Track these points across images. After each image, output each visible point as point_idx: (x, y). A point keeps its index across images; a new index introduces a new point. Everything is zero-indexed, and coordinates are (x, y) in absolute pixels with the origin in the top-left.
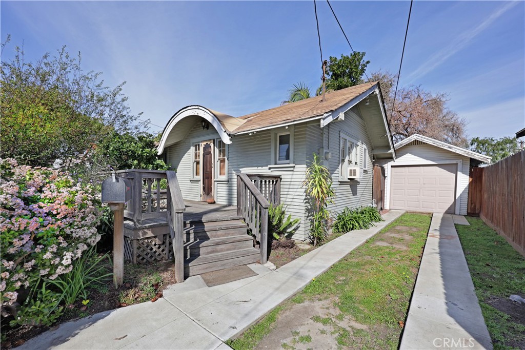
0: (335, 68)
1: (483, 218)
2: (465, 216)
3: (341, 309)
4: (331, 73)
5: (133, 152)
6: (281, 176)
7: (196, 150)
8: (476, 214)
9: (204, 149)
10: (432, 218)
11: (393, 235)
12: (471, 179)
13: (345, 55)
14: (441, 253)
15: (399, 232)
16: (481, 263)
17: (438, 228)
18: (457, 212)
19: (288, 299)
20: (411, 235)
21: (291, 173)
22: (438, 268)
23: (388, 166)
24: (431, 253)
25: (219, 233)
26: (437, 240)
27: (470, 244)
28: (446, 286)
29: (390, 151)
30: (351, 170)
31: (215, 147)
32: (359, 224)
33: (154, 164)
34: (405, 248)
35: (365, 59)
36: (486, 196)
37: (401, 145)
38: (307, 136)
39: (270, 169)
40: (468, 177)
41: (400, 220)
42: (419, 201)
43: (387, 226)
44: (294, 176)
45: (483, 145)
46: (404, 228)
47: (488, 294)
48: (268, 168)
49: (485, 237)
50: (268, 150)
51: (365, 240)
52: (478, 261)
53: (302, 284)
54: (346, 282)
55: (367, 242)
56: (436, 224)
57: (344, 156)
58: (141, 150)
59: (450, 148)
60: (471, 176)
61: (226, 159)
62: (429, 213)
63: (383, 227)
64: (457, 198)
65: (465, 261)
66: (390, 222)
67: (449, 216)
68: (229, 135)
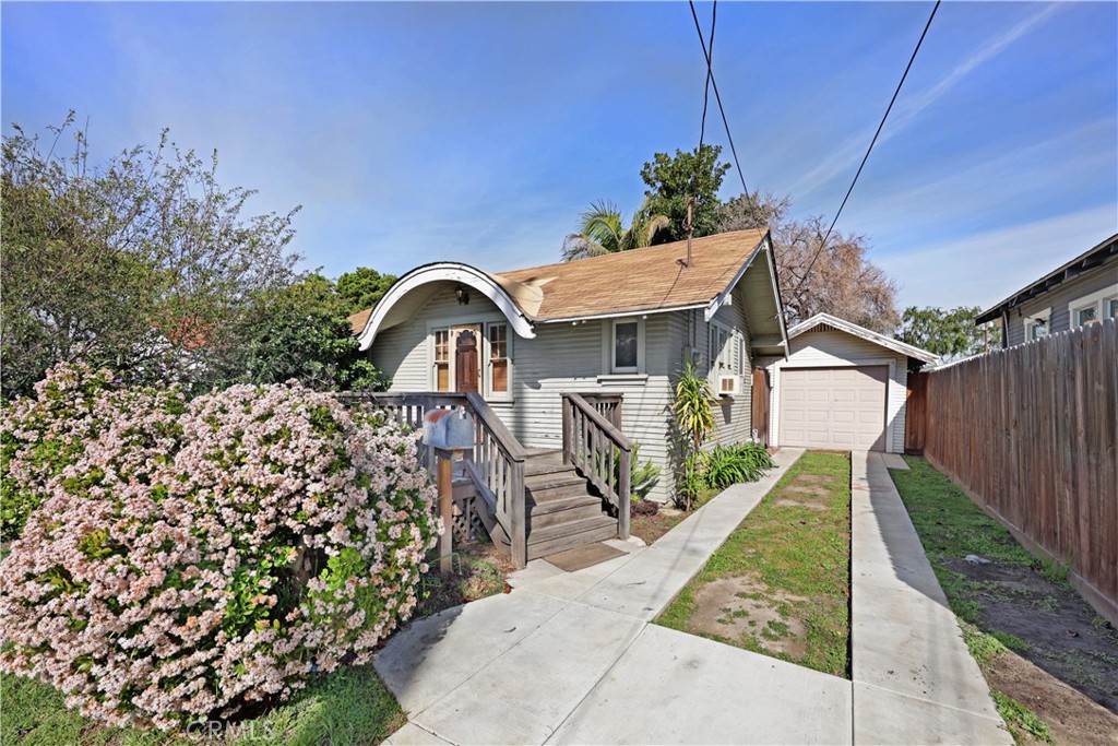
0: (667, 176)
1: (929, 458)
2: (901, 454)
3: (769, 583)
4: (659, 184)
5: (315, 346)
6: (622, 394)
7: (438, 342)
8: (917, 451)
9: (459, 341)
10: (850, 459)
11: (798, 489)
12: (910, 392)
13: (684, 151)
14: (876, 512)
15: (806, 484)
16: (930, 522)
17: (864, 476)
18: (889, 448)
19: (694, 578)
20: (826, 487)
21: (642, 389)
22: (876, 530)
23: (774, 368)
24: (863, 513)
25: (549, 493)
26: (866, 494)
27: (914, 497)
28: (890, 551)
29: (781, 344)
30: (724, 381)
31: (485, 339)
32: (743, 473)
33: (350, 369)
34: (823, 508)
35: (722, 160)
36: (932, 421)
37: (798, 331)
38: (670, 328)
39: (600, 381)
40: (905, 388)
41: (800, 466)
42: (827, 431)
43: (784, 476)
44: (647, 395)
45: (924, 321)
46: (813, 478)
47: (941, 556)
48: (596, 379)
49: (933, 486)
50: (596, 349)
51: (759, 499)
52: (927, 519)
53: (703, 561)
54: (759, 555)
55: (763, 501)
56: (860, 469)
57: (714, 357)
58: (329, 341)
59: (877, 338)
60: (909, 387)
61: (509, 361)
62: (844, 452)
63: (780, 477)
64: (888, 424)
65: (909, 520)
66: (787, 468)
67: (877, 455)
68: (531, 323)
